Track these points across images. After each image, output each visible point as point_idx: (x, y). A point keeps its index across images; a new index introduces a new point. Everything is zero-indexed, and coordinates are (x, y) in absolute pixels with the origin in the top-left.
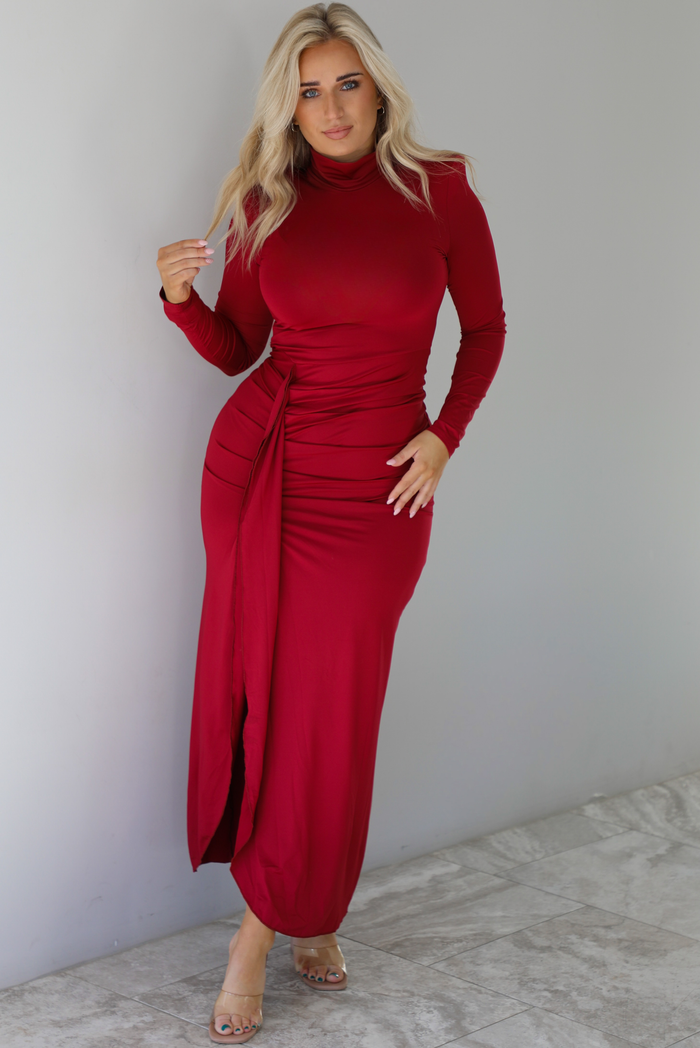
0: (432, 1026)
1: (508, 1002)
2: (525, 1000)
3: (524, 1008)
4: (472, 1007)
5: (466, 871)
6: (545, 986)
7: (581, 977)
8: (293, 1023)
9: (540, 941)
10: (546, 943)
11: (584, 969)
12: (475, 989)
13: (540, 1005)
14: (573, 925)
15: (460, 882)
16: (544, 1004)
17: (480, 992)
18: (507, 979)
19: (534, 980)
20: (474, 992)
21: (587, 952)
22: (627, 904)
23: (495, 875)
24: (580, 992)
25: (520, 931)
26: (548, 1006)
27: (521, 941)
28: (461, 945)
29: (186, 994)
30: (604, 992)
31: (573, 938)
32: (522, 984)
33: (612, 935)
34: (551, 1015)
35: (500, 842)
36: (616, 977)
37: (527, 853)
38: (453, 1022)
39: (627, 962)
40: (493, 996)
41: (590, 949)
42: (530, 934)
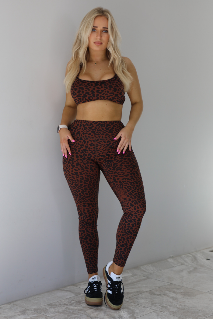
0: (125, 316)
1: (148, 309)
2: (153, 309)
3: (153, 311)
4: (137, 311)
5: (134, 275)
6: (160, 305)
7: (170, 302)
8: (81, 316)
9: (157, 293)
10: (159, 293)
11: (171, 300)
12: (138, 306)
13: (158, 310)
14: (167, 288)
15: (132, 278)
16: (159, 309)
17: (140, 307)
18: (148, 303)
19: (156, 303)
20: (137, 307)
21: (172, 296)
22: (183, 283)
23: (143, 276)
24: (170, 306)
25: (151, 290)
26: (161, 310)
27: (151, 293)
28: (133, 294)
29: (48, 308)
30: (178, 306)
31: (167, 292)
32: (152, 304)
33: (179, 291)
34: (162, 312)
35: (144, 268)
36: (181, 302)
37: (152, 270)
38: (131, 315)
39: (184, 298)
40: (143, 308)
41: (172, 295)
42: (154, 291)
